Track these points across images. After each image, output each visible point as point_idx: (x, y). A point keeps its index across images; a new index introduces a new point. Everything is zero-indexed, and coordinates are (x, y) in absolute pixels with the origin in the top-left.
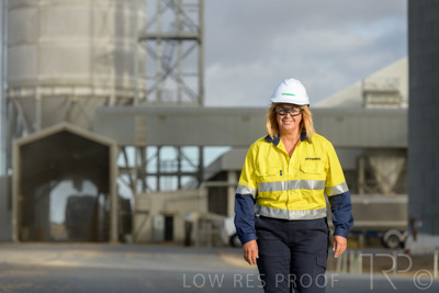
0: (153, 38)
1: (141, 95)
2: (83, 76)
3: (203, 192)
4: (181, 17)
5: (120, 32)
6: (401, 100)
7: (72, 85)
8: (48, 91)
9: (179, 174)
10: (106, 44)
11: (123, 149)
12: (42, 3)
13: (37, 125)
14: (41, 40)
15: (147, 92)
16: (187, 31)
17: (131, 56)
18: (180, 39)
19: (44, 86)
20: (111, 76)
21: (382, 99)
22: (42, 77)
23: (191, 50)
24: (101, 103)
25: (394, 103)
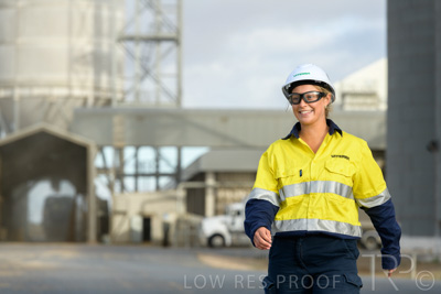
0: (131, 39)
1: (119, 96)
2: (62, 76)
3: (181, 193)
4: (160, 18)
5: (98, 32)
6: (379, 101)
7: (51, 85)
8: (26, 92)
9: (157, 175)
10: (84, 44)
11: (101, 149)
12: (21, 4)
13: (15, 126)
14: (21, 40)
15: (125, 93)
16: (165, 32)
17: (110, 57)
18: (158, 40)
19: (22, 86)
20: (88, 76)
21: (360, 100)
22: (21, 77)
23: (169, 51)
24: (79, 104)
25: (372, 104)
